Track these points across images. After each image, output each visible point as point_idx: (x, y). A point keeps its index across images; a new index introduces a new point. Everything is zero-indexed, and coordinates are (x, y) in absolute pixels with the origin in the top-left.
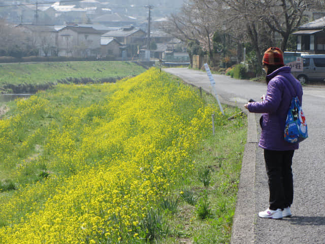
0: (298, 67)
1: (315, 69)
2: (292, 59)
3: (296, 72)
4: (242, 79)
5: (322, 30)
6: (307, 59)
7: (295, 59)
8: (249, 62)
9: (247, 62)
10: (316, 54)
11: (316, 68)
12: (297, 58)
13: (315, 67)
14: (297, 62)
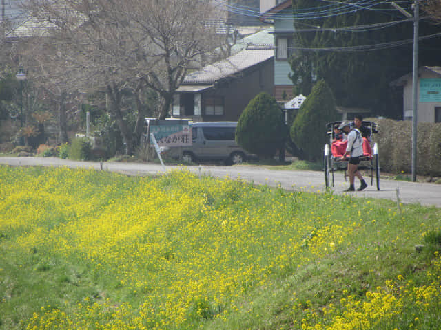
0: (185, 141)
1: (204, 143)
2: (177, 129)
3: (181, 147)
4: (85, 160)
5: (213, 85)
6: (194, 129)
7: (181, 129)
8: (96, 135)
9: (92, 134)
10: (204, 121)
11: (207, 141)
12: (184, 127)
13: (205, 140)
14: (184, 132)
